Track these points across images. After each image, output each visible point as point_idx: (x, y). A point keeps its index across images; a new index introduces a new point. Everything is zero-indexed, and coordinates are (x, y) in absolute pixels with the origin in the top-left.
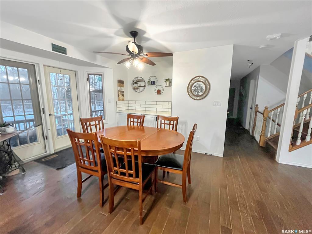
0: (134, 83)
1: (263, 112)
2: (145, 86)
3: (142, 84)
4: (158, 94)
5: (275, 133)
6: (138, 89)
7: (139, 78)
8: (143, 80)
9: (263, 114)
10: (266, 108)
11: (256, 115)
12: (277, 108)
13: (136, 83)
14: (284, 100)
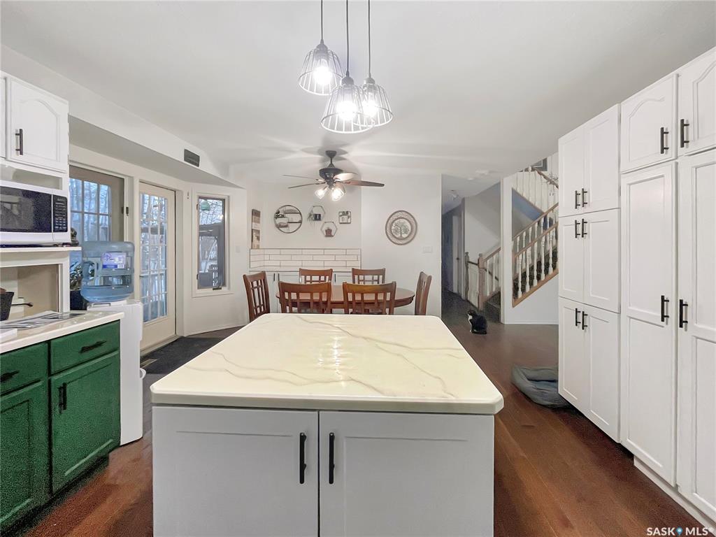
0: (277, 215)
1: (477, 262)
2: (301, 222)
3: (296, 218)
4: (327, 236)
5: (494, 290)
6: (286, 226)
7: (288, 208)
8: (297, 212)
9: (478, 264)
10: (480, 255)
11: (467, 268)
12: (492, 255)
13: (283, 216)
14: (499, 243)
